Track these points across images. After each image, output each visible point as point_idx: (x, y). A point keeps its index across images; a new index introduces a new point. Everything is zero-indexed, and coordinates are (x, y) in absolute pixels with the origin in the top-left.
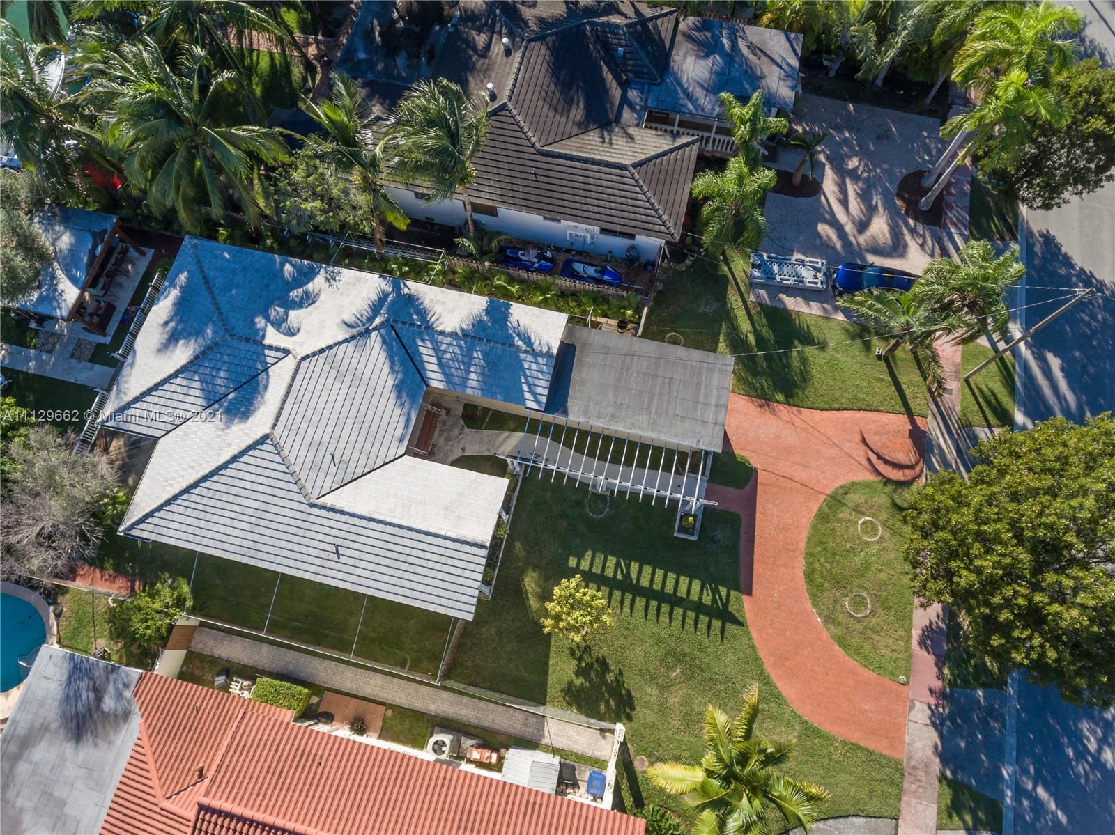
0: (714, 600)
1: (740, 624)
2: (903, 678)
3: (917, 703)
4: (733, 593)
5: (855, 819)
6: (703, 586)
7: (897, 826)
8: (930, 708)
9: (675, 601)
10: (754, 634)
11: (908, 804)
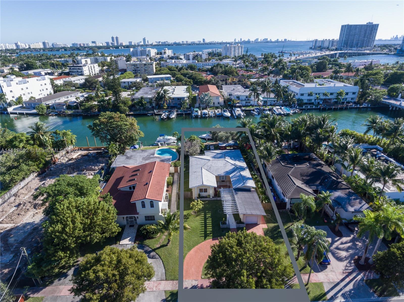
0: (208, 234)
1: (205, 239)
2: (203, 277)
3: (197, 282)
4: (211, 237)
5: (164, 270)
6: (211, 231)
7: (164, 280)
8: (197, 285)
9: (206, 227)
10: (203, 243)
11: (170, 282)
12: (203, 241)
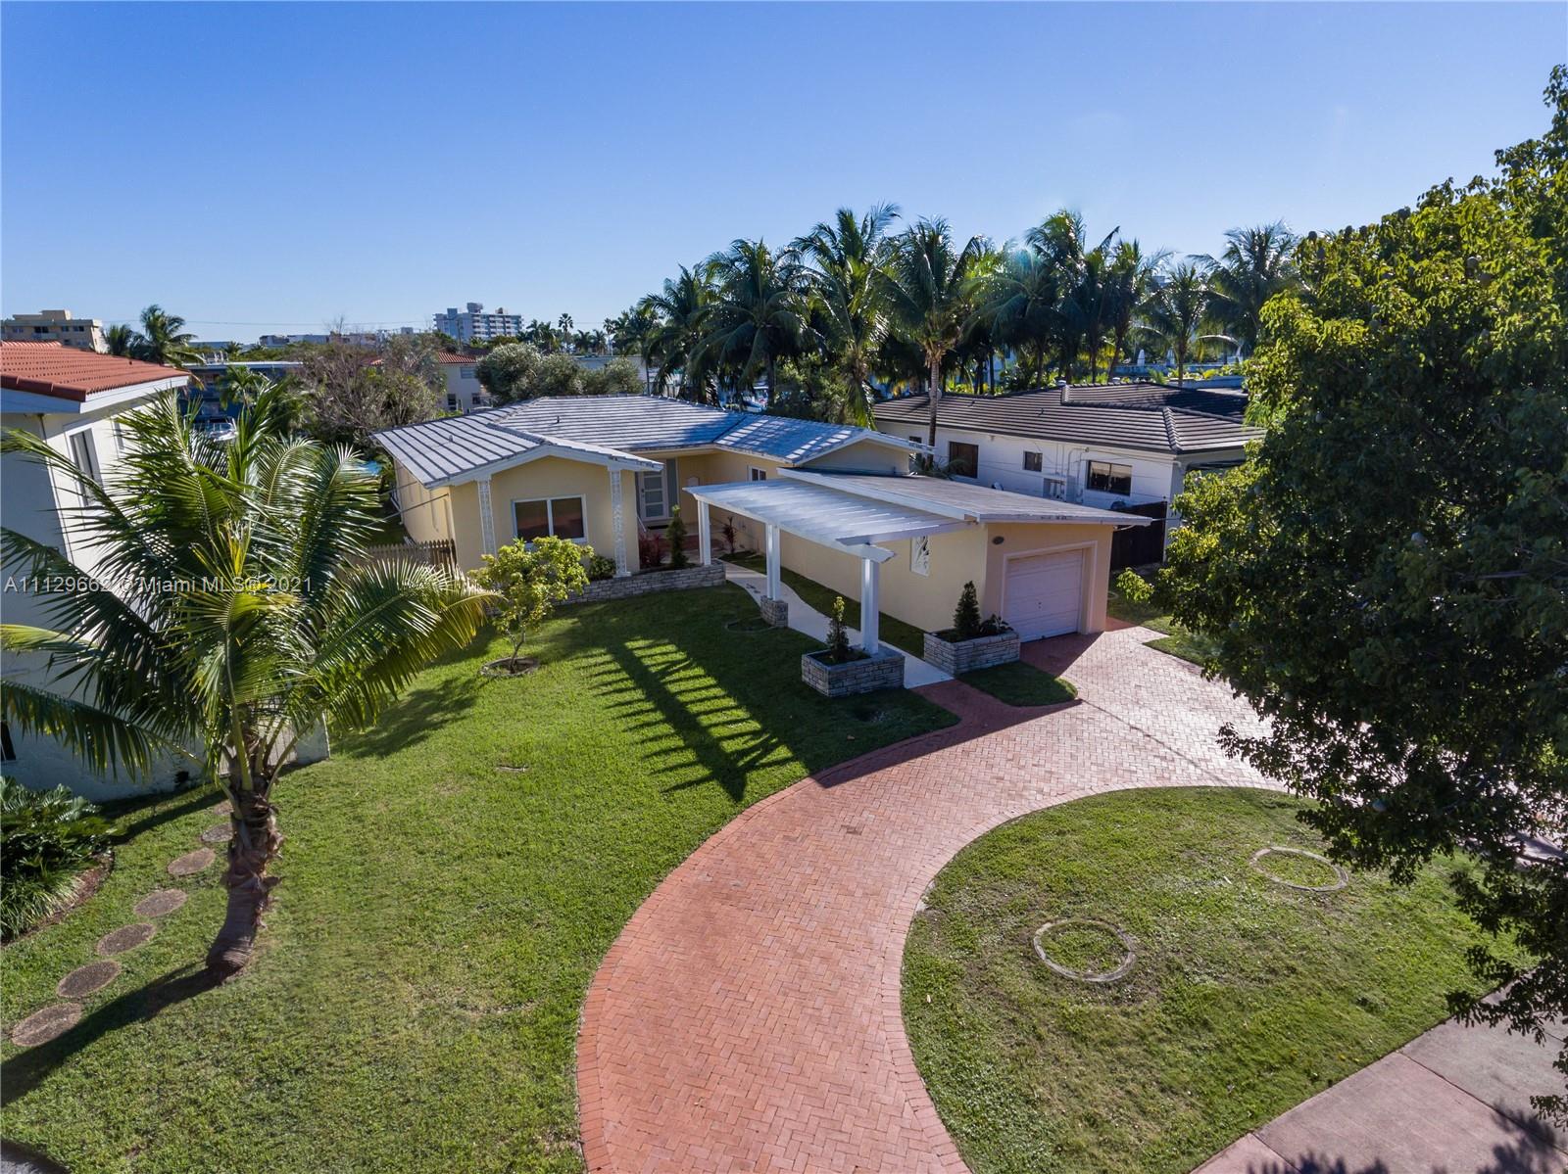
0: (743, 753)
1: (738, 797)
4: (797, 768)
10: (728, 829)
12: (725, 818)
